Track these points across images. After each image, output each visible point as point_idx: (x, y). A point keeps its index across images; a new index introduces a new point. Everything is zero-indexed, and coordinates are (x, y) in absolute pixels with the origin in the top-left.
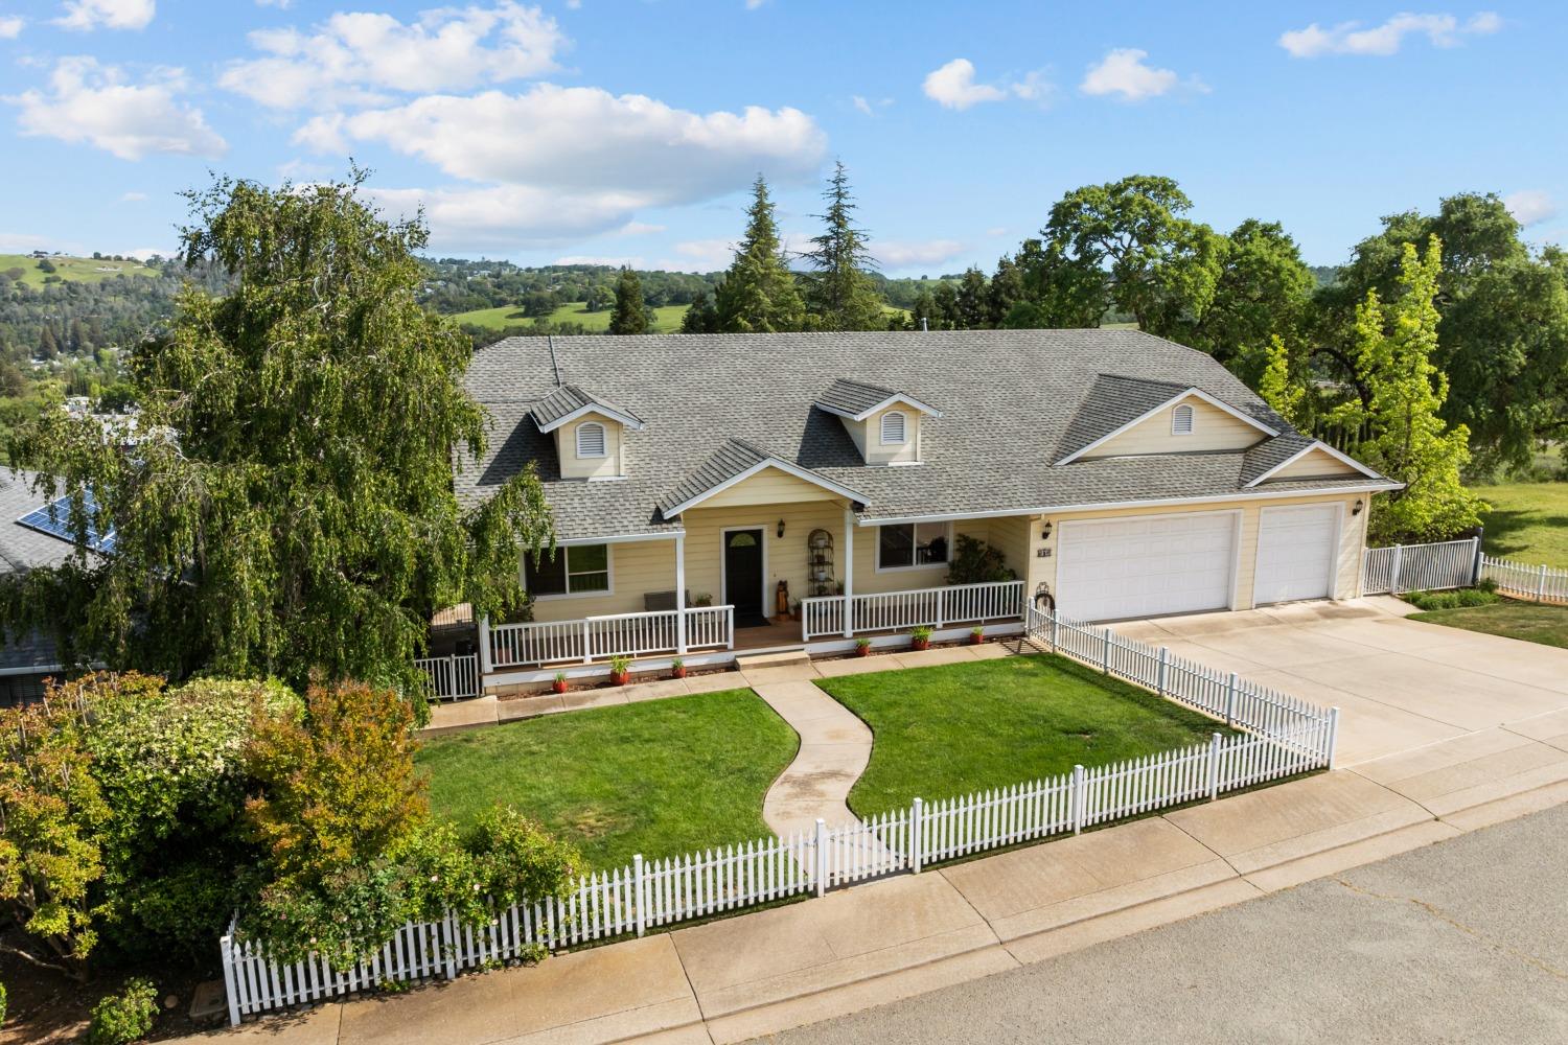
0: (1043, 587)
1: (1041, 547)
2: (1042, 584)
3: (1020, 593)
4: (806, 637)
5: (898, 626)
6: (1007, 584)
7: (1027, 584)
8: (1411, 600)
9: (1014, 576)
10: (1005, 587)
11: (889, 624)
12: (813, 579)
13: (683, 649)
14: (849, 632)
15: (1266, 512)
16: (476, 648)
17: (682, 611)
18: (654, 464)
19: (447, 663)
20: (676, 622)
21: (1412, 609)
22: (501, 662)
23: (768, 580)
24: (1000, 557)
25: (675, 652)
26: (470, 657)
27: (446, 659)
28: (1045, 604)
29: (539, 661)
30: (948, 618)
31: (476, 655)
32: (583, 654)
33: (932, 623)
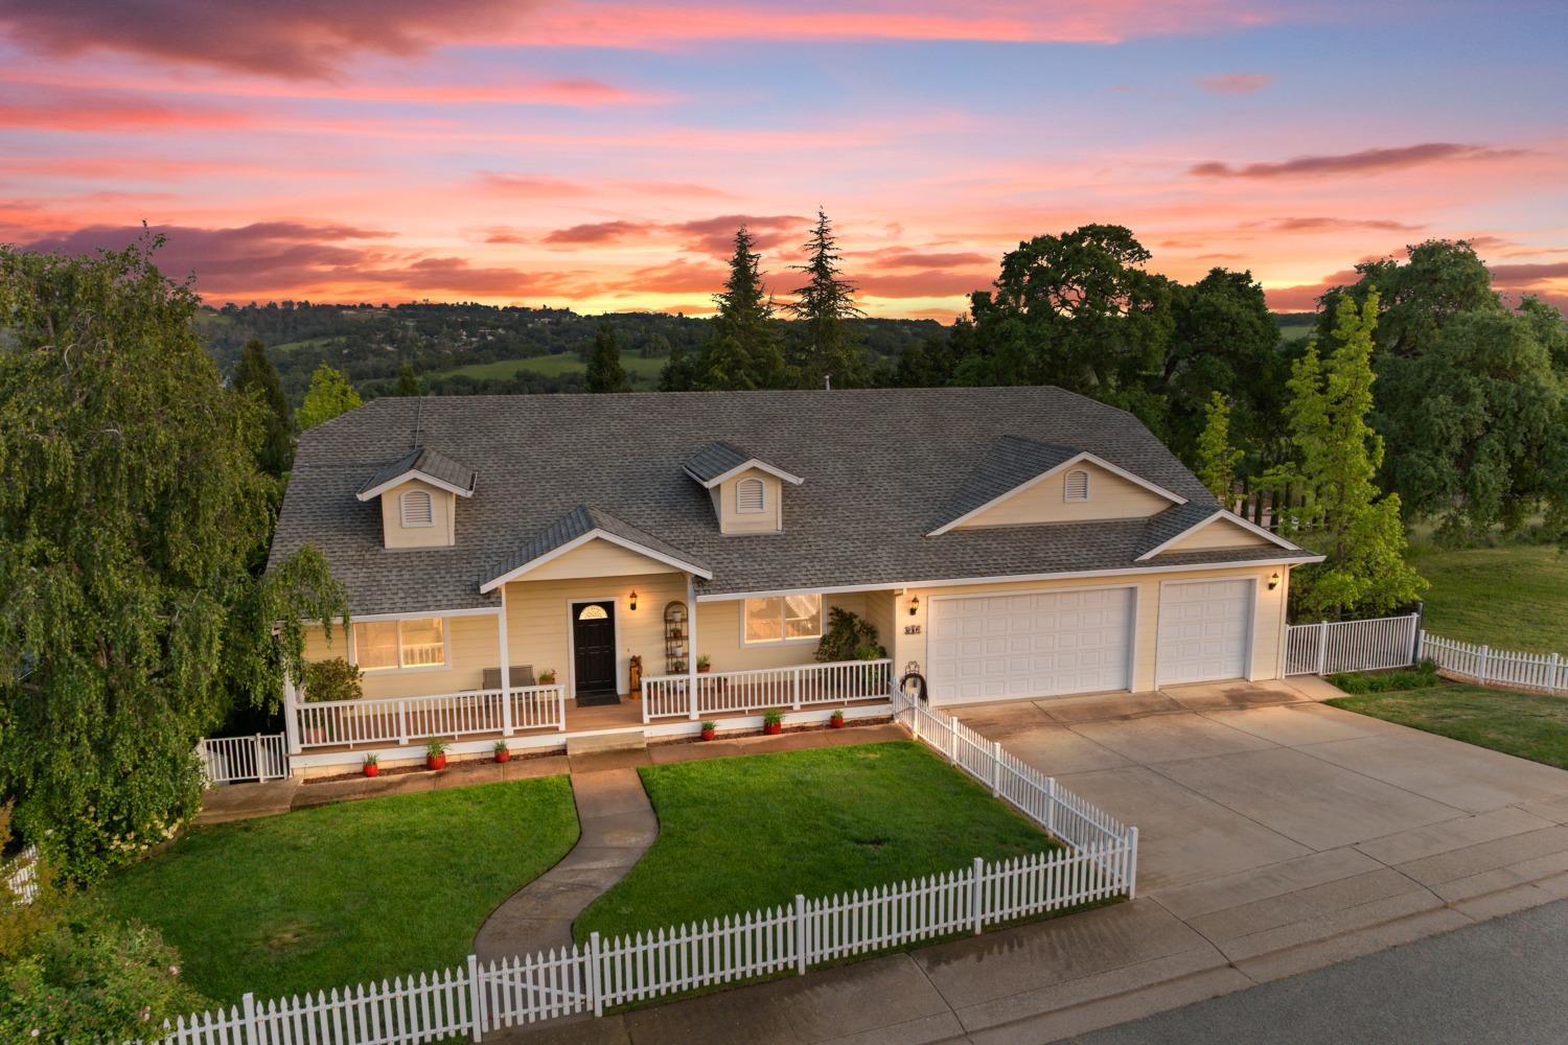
0: (912, 667)
1: (909, 624)
2: (912, 663)
3: (888, 671)
4: (646, 718)
5: (750, 707)
6: (873, 663)
7: (894, 662)
8: (1338, 681)
9: (883, 654)
10: (870, 666)
11: (740, 705)
12: (670, 654)
13: (508, 730)
14: (695, 714)
15: (1167, 585)
16: (283, 728)
17: (506, 690)
18: (490, 533)
19: (252, 743)
20: (501, 700)
21: (1335, 693)
22: (309, 741)
23: (622, 655)
24: (872, 632)
25: (501, 733)
26: (277, 737)
27: (251, 738)
28: (915, 685)
29: (351, 742)
30: (807, 699)
31: (283, 733)
32: (399, 735)
33: (789, 704)
